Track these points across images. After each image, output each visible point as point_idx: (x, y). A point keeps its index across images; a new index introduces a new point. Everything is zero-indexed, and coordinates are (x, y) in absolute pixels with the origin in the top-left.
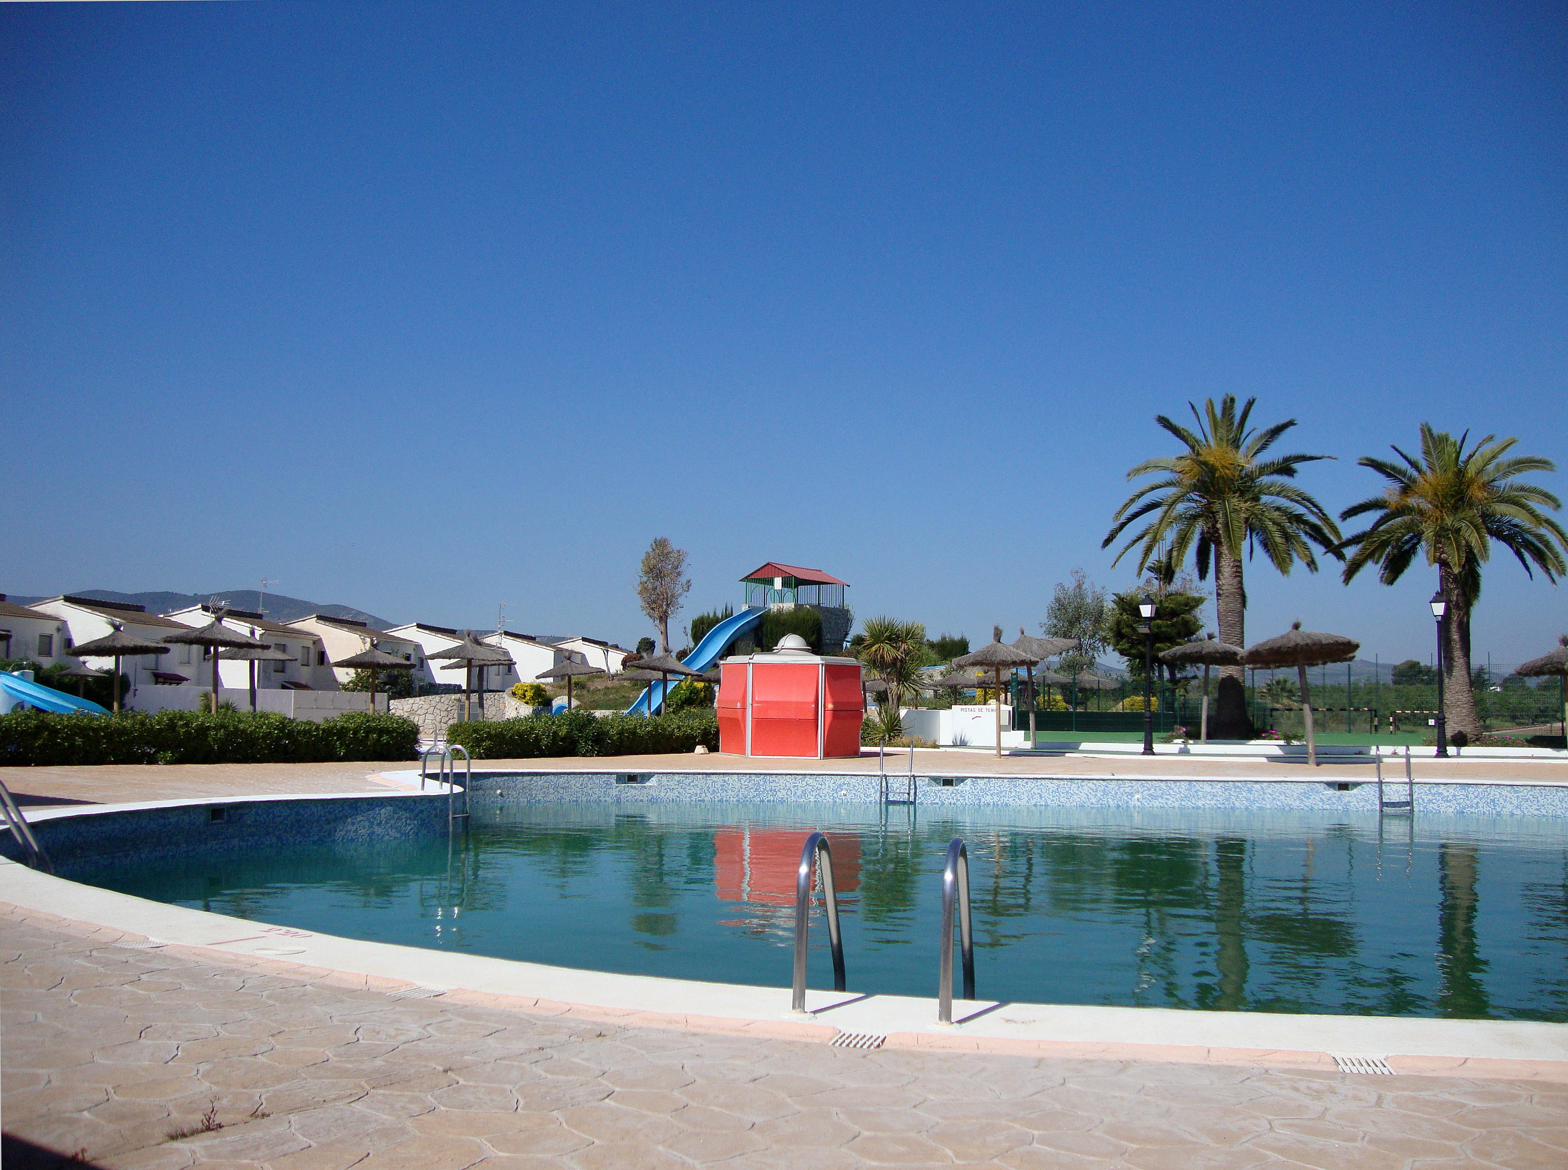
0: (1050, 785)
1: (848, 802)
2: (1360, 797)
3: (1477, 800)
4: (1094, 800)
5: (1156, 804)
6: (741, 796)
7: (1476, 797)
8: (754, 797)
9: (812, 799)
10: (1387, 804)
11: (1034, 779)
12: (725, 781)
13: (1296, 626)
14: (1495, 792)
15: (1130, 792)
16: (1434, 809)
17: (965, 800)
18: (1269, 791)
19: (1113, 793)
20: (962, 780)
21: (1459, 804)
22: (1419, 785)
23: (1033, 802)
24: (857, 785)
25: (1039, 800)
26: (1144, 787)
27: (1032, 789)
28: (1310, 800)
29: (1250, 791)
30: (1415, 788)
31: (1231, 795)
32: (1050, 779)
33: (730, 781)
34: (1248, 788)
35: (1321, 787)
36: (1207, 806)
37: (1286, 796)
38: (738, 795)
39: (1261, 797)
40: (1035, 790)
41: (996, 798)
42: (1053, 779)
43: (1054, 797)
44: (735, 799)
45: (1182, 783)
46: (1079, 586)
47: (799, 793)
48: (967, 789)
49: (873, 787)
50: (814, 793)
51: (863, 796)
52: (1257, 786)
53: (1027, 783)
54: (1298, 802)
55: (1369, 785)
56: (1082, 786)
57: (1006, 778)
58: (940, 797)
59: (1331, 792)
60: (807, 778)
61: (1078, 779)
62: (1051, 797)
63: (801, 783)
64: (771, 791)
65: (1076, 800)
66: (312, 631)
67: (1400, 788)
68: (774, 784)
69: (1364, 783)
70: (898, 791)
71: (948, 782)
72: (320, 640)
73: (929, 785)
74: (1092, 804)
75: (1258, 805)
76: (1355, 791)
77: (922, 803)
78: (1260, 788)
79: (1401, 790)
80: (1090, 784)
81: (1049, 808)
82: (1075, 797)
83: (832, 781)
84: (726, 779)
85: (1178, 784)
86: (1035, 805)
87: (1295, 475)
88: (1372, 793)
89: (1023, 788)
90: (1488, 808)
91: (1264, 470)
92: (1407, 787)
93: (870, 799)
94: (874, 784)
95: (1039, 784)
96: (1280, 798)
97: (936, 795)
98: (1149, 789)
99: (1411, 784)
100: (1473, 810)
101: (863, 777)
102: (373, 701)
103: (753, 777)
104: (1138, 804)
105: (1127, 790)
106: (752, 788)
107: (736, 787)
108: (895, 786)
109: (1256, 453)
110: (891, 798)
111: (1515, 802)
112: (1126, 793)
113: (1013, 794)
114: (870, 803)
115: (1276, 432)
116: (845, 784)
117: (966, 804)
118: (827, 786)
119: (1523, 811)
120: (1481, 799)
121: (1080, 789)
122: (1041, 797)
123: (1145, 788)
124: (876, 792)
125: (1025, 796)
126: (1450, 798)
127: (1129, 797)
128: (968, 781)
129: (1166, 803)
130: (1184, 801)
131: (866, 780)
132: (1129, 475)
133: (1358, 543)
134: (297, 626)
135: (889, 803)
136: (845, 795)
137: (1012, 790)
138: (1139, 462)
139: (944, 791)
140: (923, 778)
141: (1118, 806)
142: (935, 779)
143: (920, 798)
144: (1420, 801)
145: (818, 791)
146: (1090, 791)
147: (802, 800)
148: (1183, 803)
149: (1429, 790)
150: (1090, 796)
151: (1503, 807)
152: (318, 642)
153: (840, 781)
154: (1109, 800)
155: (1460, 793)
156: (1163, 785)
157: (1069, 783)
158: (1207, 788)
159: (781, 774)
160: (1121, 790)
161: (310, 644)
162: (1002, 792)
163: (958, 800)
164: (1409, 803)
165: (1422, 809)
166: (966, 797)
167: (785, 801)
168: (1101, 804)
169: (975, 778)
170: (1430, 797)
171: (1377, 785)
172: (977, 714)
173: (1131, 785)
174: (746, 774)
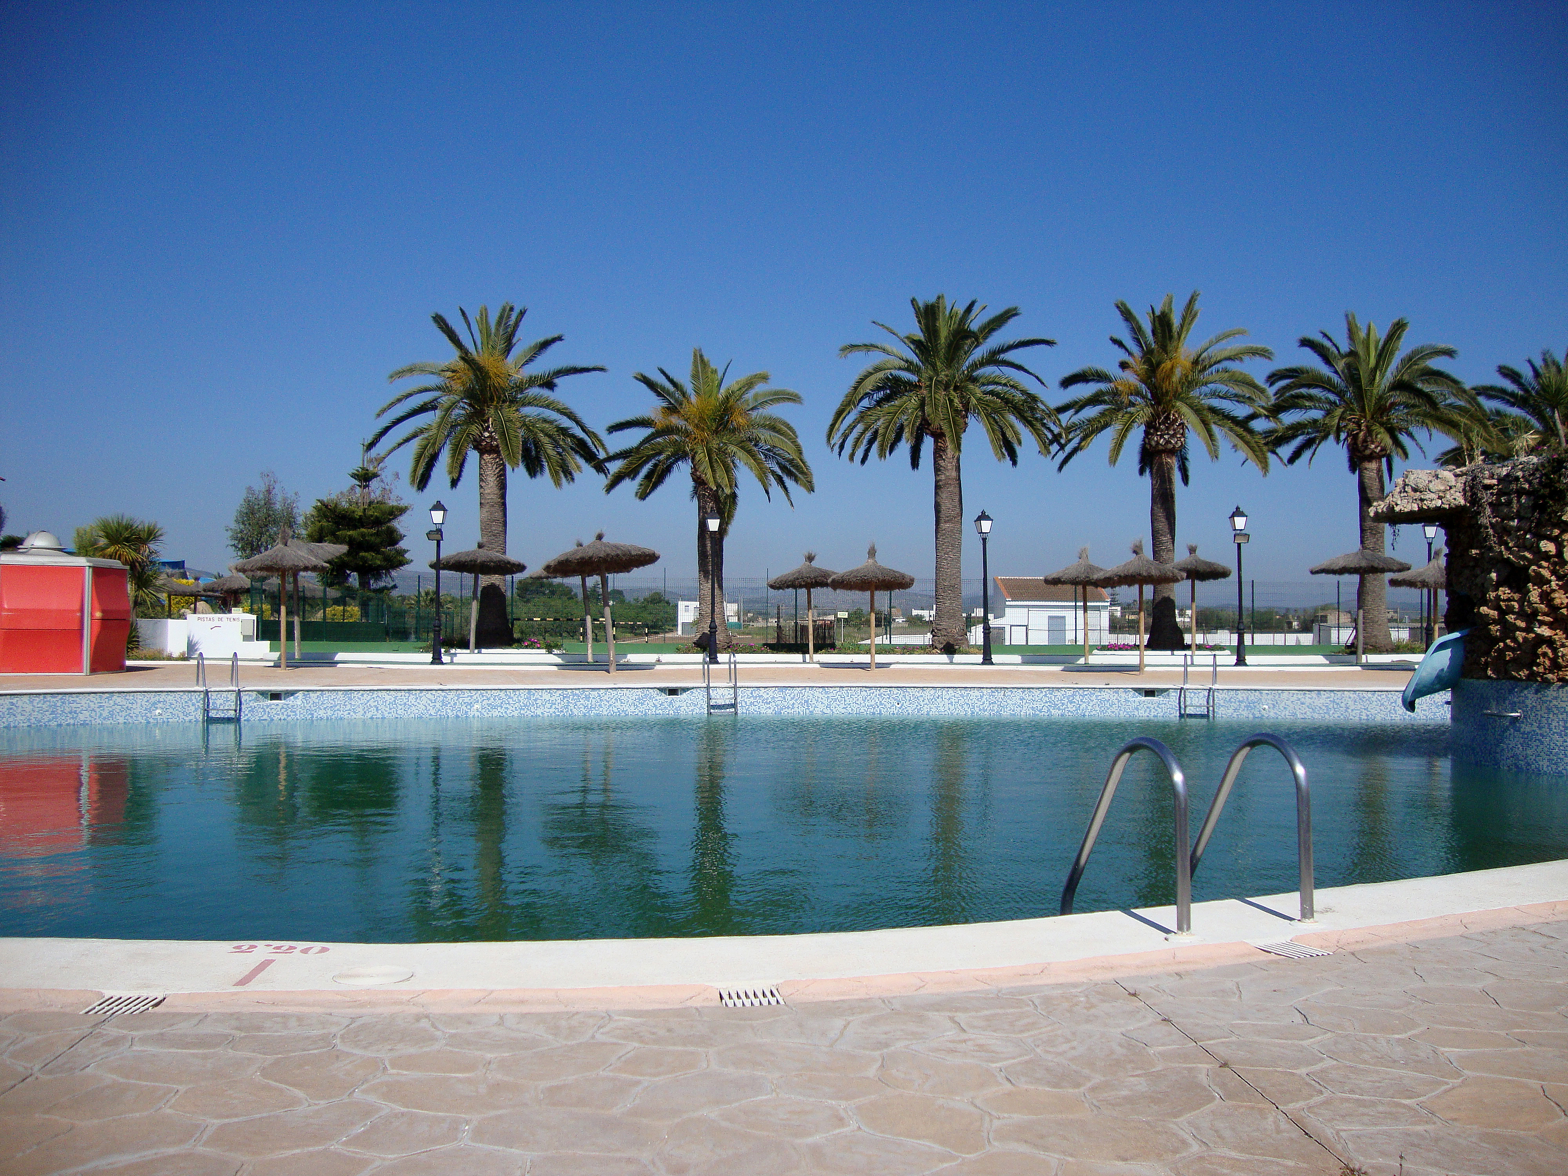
0: (387, 697)
1: (164, 722)
2: (690, 702)
3: (793, 701)
4: (432, 712)
5: (495, 713)
6: (33, 720)
7: (792, 699)
8: (49, 721)
9: (121, 720)
10: (713, 707)
11: (370, 690)
12: (12, 704)
13: (600, 537)
14: (808, 693)
15: (469, 702)
16: (756, 711)
17: (296, 715)
18: (606, 697)
19: (452, 703)
20: (292, 693)
21: (777, 706)
22: (742, 689)
23: (369, 715)
24: (174, 702)
25: (376, 713)
26: (483, 696)
27: (368, 701)
28: (644, 706)
29: (587, 698)
30: (739, 691)
31: (569, 702)
32: (387, 690)
33: (20, 704)
34: (586, 695)
35: (654, 693)
36: (546, 714)
37: (622, 703)
38: (29, 720)
39: (598, 704)
40: (371, 703)
41: (330, 713)
42: (390, 690)
43: (390, 709)
44: (25, 725)
45: (522, 691)
46: (269, 492)
47: (105, 714)
48: (299, 703)
49: (193, 705)
50: (124, 714)
51: (181, 715)
52: (595, 693)
53: (362, 695)
54: (632, 708)
55: (698, 690)
56: (421, 697)
57: (341, 691)
58: (269, 713)
59: (664, 697)
60: (115, 697)
61: (416, 690)
62: (388, 709)
63: (108, 704)
64: (70, 712)
65: (414, 712)
67: (726, 691)
68: (75, 705)
69: (693, 688)
70: (222, 708)
71: (275, 696)
73: (256, 700)
74: (431, 715)
75: (595, 712)
76: (685, 695)
77: (248, 720)
78: (597, 695)
79: (727, 694)
80: (429, 695)
81: (386, 721)
82: (413, 708)
83: (145, 699)
84: (14, 701)
85: (517, 693)
86: (372, 718)
87: (555, 388)
88: (701, 697)
89: (358, 700)
90: (802, 709)
91: (532, 381)
92: (732, 691)
93: (190, 718)
94: (194, 701)
95: (375, 696)
96: (616, 705)
97: (264, 711)
98: (488, 699)
99: (735, 687)
100: (789, 711)
101: (182, 694)
103: (49, 698)
104: (477, 714)
105: (466, 700)
106: (47, 711)
107: (27, 710)
108: (218, 702)
109: (523, 365)
110: (213, 714)
111: (826, 703)
112: (465, 703)
113: (348, 707)
114: (190, 721)
115: (545, 345)
116: (159, 702)
117: (297, 719)
118: (139, 705)
119: (832, 710)
120: (796, 700)
121: (418, 701)
122: (377, 710)
123: (485, 698)
124: (196, 710)
125: (361, 709)
126: (770, 700)
127: (469, 707)
128: (300, 695)
129: (506, 712)
130: (524, 709)
131: (185, 697)
132: (392, 377)
133: (625, 458)
135: (210, 721)
136: (161, 715)
137: (347, 703)
138: (404, 365)
139: (273, 706)
140: (250, 693)
141: (457, 716)
142: (263, 693)
143: (247, 715)
144: (744, 704)
145: (129, 712)
146: (429, 702)
147: (109, 722)
148: (522, 712)
149: (752, 693)
150: (428, 707)
151: (816, 707)
153: (154, 698)
154: (448, 711)
155: (778, 695)
156: (502, 694)
157: (407, 695)
158: (546, 696)
159: (83, 693)
160: (461, 700)
162: (336, 706)
163: (288, 716)
164: (734, 706)
165: (745, 711)
166: (298, 712)
167: (87, 724)
168: (440, 715)
169: (308, 691)
170: (752, 700)
171: (705, 689)
172: (216, 623)
173: (469, 694)
174: (40, 694)
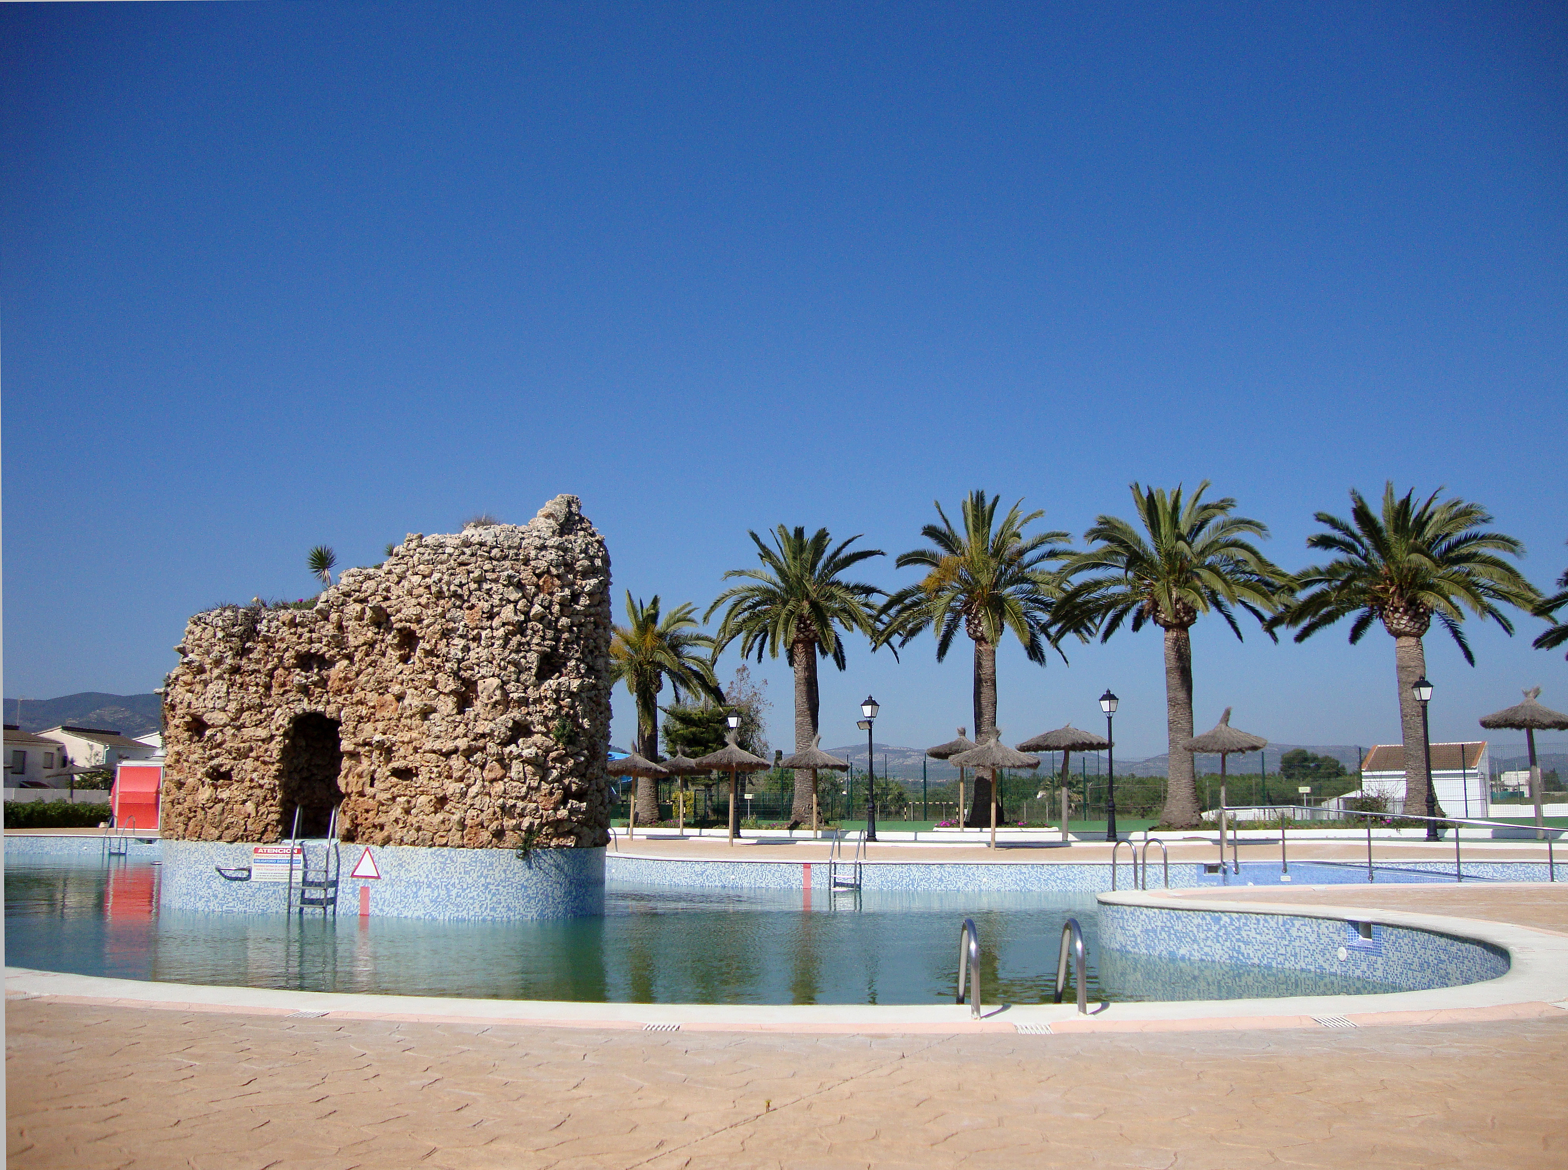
9: (66, 852)
66: (58, 740)
72: (64, 747)
73: (136, 843)
102: (72, 796)
134: (47, 735)
152: (61, 749)
153: (85, 840)
161: (54, 750)
